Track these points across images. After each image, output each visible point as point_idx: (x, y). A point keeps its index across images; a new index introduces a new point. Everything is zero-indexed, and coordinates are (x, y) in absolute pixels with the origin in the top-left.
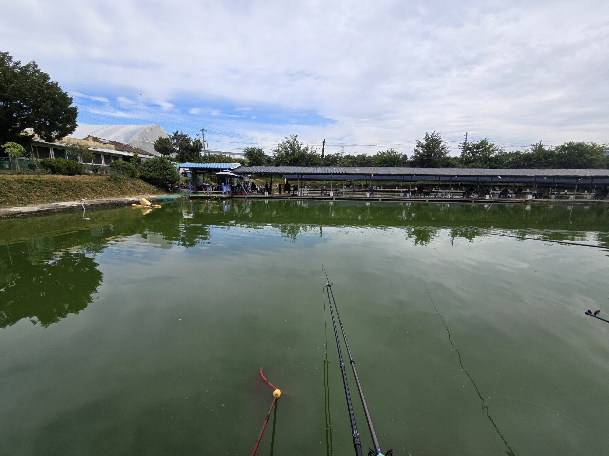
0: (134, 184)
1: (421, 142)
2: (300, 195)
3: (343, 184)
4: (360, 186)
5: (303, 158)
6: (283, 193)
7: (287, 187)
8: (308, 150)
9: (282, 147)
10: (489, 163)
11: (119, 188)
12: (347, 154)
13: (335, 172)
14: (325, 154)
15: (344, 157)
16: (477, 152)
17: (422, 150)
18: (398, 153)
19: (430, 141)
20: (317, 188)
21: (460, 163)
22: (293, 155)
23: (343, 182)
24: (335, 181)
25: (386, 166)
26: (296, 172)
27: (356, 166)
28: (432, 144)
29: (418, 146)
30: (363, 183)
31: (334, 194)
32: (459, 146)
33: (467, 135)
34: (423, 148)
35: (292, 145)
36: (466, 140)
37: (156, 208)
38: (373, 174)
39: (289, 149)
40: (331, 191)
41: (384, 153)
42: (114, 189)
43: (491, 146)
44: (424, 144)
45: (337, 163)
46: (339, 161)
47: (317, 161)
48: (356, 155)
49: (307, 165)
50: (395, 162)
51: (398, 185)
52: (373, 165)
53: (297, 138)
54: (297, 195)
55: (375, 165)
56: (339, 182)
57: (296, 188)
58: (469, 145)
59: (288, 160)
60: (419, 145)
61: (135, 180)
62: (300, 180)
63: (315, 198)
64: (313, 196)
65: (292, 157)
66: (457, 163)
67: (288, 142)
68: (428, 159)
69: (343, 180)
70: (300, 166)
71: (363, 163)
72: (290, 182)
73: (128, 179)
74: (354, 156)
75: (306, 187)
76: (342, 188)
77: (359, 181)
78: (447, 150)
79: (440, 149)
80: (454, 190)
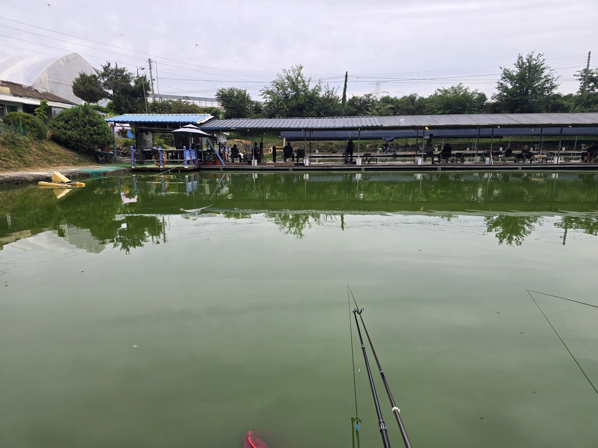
0: (43, 150)
1: (510, 70)
2: (307, 164)
3: (377, 145)
4: (406, 147)
5: (313, 104)
6: (280, 162)
7: (288, 152)
8: (320, 89)
9: (278, 86)
11: (19, 156)
12: (385, 95)
13: (365, 125)
14: (349, 97)
15: (379, 100)
17: (511, 83)
18: (470, 91)
19: (525, 69)
20: (335, 152)
21: (576, 105)
22: (297, 99)
23: (378, 142)
24: (364, 141)
25: (450, 113)
26: (301, 126)
27: (399, 115)
28: (530, 73)
29: (504, 78)
30: (411, 142)
31: (363, 161)
32: (575, 75)
33: (589, 57)
34: (513, 80)
35: (293, 83)
36: (588, 65)
37: (78, 187)
38: (428, 127)
39: (289, 89)
40: (357, 156)
41: (446, 91)
42: (10, 159)
44: (515, 74)
45: (367, 110)
46: (372, 107)
47: (335, 107)
48: (399, 97)
49: (319, 115)
50: (466, 106)
51: (471, 144)
52: (428, 111)
53: (302, 71)
54: (303, 164)
55: (432, 112)
56: (371, 141)
57: (301, 154)
58: (593, 74)
59: (288, 107)
60: (507, 75)
61: (43, 143)
62: (307, 140)
63: (333, 168)
64: (329, 165)
65: (294, 103)
66: (572, 104)
67: (288, 78)
68: (521, 100)
69: (378, 139)
70: (308, 116)
71: (412, 109)
72: (292, 143)
73: (32, 142)
74: (395, 98)
75: (317, 151)
76: (375, 151)
77: (404, 140)
78: (555, 83)
79: (543, 81)
80: (566, 150)
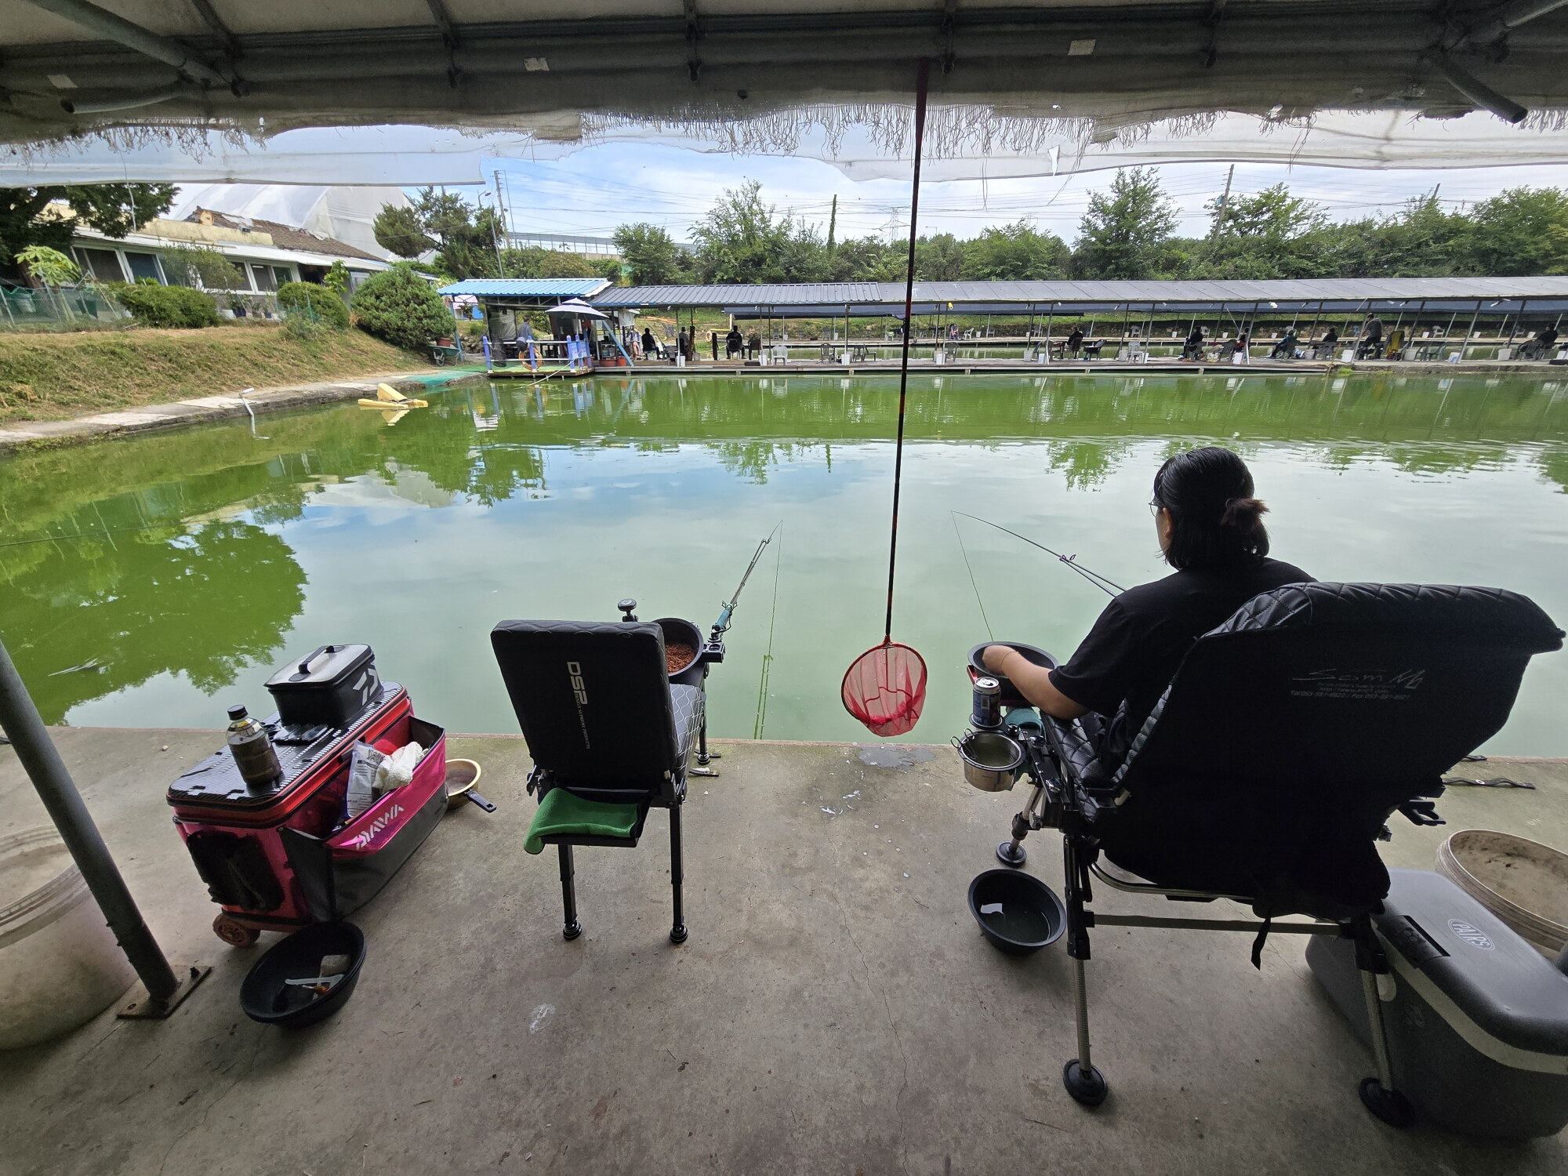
1: (1104, 197)
2: (765, 363)
4: (930, 331)
5: (778, 253)
7: (734, 340)
8: (789, 227)
9: (718, 221)
10: (1280, 259)
13: (856, 299)
14: (839, 240)
15: (888, 246)
16: (1252, 225)
17: (1104, 221)
18: (1038, 233)
19: (1127, 195)
20: (816, 339)
21: (1202, 259)
22: (751, 244)
23: (885, 321)
24: (863, 319)
28: (1134, 203)
29: (1093, 211)
30: (938, 321)
32: (1205, 207)
33: (1231, 174)
34: (1108, 215)
35: (745, 215)
36: (1227, 190)
37: (417, 407)
38: (953, 302)
39: (738, 227)
41: (998, 232)
43: (1295, 204)
44: (1110, 203)
46: (876, 260)
47: (816, 260)
50: (1029, 261)
53: (759, 193)
56: (874, 319)
57: (755, 343)
58: (1234, 204)
60: (1098, 207)
61: (346, 334)
62: (769, 318)
66: (1195, 258)
67: (735, 205)
68: (1117, 250)
69: (885, 316)
72: (742, 323)
73: (330, 333)
75: (785, 337)
76: (881, 336)
78: (1172, 220)
79: (1153, 217)
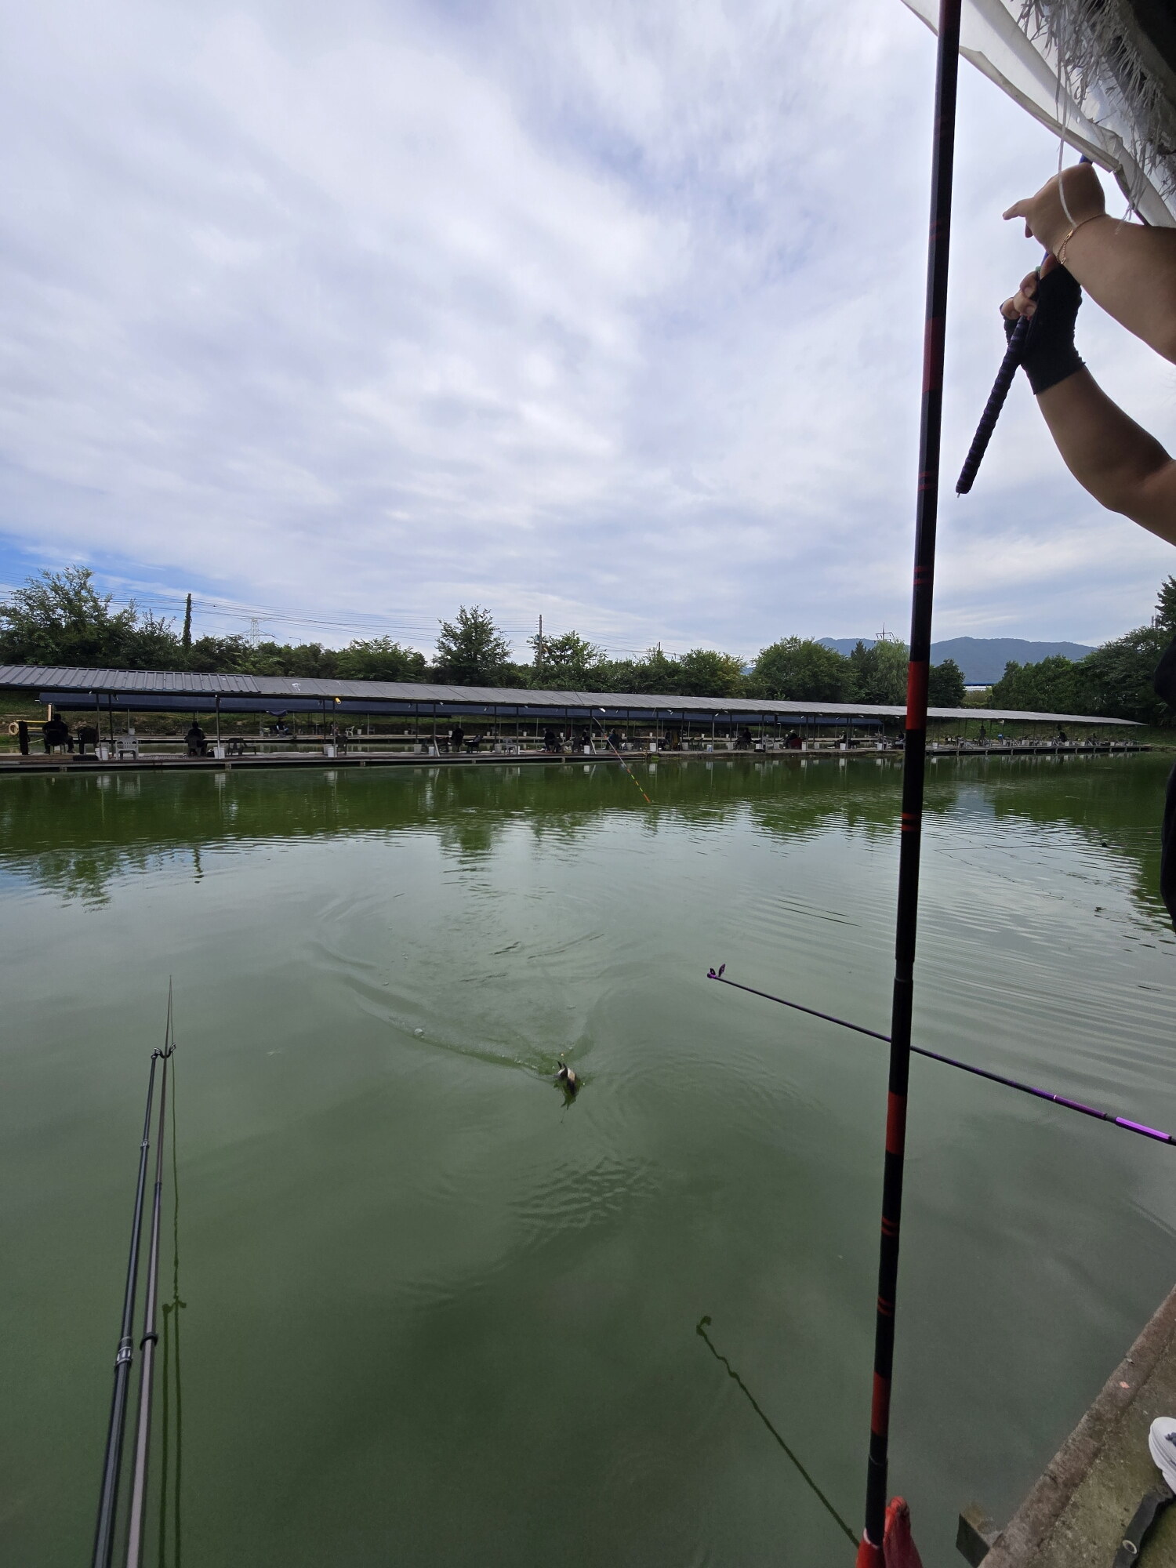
1: (452, 626)
2: (105, 758)
3: (258, 723)
4: (310, 728)
5: (119, 644)
7: (55, 733)
8: (133, 618)
9: (31, 602)
10: (585, 681)
12: (266, 640)
13: (227, 689)
14: (196, 637)
15: (255, 646)
16: (562, 657)
17: (455, 644)
18: (402, 648)
19: (470, 627)
20: (173, 734)
21: (534, 679)
22: (79, 631)
23: (258, 717)
24: (232, 715)
25: (375, 679)
26: (86, 685)
27: (292, 676)
28: (476, 633)
29: (445, 636)
30: (317, 719)
32: (528, 642)
33: (541, 621)
34: (457, 640)
36: (541, 631)
38: (339, 697)
39: (60, 611)
40: (216, 742)
41: (367, 644)
43: (586, 645)
44: (459, 632)
45: (235, 663)
46: (242, 659)
47: (169, 653)
48: (295, 645)
49: (132, 665)
50: (398, 670)
51: (409, 724)
52: (341, 673)
55: (347, 675)
56: (244, 716)
57: (90, 736)
58: (547, 642)
59: (57, 645)
60: (449, 632)
62: (103, 709)
63: (164, 764)
64: (157, 758)
65: (74, 638)
66: (528, 677)
68: (470, 667)
69: (258, 712)
70: (106, 667)
71: (314, 668)
72: (67, 716)
74: (288, 647)
75: (132, 731)
77: (306, 715)
78: (507, 649)
79: (493, 645)
80: (527, 735)
